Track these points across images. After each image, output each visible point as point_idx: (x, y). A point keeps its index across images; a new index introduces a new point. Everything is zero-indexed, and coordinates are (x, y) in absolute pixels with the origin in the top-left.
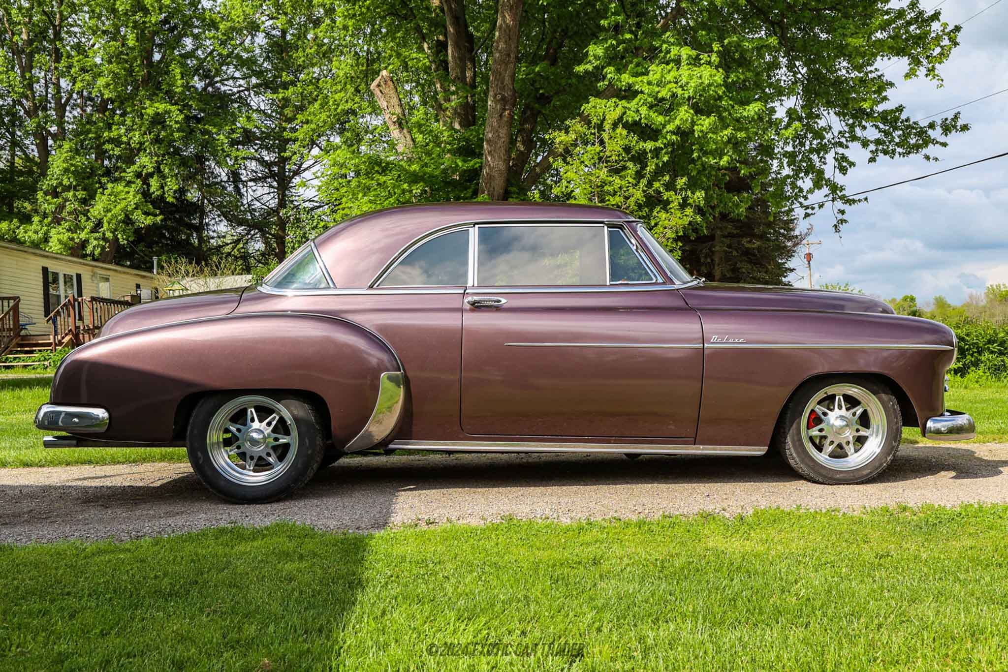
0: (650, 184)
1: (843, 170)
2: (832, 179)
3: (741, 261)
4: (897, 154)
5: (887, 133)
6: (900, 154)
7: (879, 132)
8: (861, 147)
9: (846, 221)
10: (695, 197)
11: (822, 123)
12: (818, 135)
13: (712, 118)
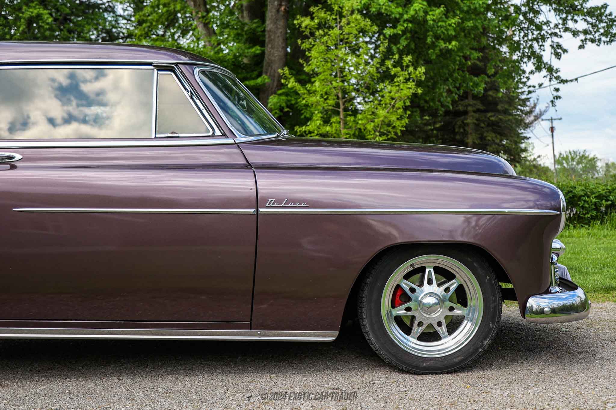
0: (382, 63)
1: (558, 56)
2: (549, 63)
3: (487, 132)
4: (602, 43)
5: (594, 25)
6: (604, 42)
7: (588, 24)
8: (572, 36)
9: (560, 97)
10: (417, 72)
11: (541, 18)
12: (539, 28)
13: (442, 9)
